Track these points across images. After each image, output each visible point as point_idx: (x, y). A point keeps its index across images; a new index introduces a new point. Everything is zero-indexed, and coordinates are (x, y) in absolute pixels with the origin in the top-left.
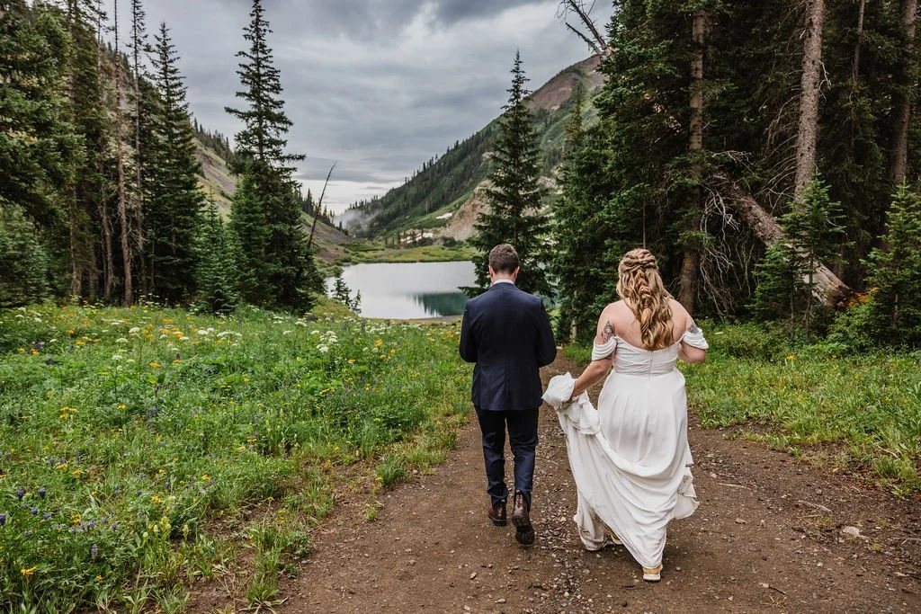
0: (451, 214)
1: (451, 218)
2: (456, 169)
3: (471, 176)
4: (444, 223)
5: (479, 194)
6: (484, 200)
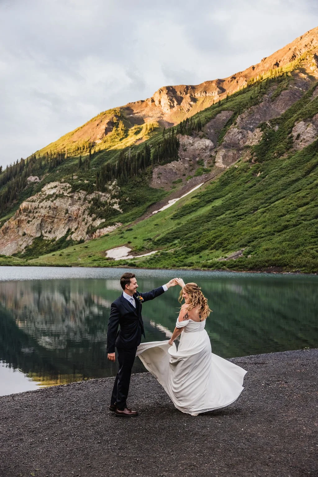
3: (15, 197)
5: (25, 210)
6: (31, 215)
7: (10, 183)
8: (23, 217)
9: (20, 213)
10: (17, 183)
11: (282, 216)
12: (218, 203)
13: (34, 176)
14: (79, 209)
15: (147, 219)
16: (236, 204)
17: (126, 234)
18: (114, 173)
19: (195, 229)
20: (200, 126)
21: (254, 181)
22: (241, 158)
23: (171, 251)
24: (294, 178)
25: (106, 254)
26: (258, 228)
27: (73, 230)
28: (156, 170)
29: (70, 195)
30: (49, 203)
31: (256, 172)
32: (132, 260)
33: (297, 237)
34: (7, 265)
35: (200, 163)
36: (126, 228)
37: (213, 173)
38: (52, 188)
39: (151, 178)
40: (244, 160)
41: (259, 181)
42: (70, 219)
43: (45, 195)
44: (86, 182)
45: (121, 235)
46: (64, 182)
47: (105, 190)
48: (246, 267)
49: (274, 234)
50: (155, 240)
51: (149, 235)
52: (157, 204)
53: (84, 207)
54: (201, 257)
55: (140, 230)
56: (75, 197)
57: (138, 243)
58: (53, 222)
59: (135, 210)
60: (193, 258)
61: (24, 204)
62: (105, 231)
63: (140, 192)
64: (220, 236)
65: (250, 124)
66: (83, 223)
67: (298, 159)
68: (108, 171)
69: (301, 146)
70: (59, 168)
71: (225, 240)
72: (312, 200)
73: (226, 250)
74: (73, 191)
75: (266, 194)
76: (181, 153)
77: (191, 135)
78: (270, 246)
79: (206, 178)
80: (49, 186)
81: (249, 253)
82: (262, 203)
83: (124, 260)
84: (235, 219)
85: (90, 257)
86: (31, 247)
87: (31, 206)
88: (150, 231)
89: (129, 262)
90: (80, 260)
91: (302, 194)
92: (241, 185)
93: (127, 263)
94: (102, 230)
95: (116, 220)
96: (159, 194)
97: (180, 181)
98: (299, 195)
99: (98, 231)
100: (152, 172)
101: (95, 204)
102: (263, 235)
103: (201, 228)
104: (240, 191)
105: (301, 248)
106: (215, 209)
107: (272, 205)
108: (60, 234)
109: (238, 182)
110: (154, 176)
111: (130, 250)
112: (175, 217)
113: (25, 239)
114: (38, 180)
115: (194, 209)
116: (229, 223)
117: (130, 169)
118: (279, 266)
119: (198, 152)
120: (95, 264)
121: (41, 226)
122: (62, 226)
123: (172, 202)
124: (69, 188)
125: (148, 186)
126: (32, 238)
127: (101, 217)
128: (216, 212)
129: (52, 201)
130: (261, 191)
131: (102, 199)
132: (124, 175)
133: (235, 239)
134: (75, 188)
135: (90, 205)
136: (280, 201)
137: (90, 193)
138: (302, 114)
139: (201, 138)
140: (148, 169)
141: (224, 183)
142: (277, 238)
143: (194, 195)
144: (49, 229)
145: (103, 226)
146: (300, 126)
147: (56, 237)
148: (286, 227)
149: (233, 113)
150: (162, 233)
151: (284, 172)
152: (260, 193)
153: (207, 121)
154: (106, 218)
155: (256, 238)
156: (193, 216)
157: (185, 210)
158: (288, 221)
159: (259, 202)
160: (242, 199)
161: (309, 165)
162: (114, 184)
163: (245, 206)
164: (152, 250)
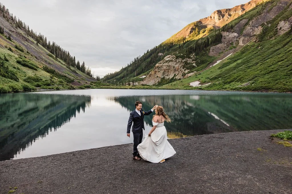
0: (145, 76)
1: (145, 77)
2: (148, 60)
3: (154, 62)
4: (142, 80)
5: (158, 67)
6: (160, 69)
7: (152, 56)
8: (157, 70)
9: (156, 68)
10: (154, 56)
11: (270, 66)
12: (239, 61)
13: (161, 53)
14: (179, 66)
15: (207, 69)
16: (248, 61)
17: (198, 76)
18: (193, 50)
19: (228, 73)
20: (232, 27)
21: (257, 51)
22: (251, 40)
23: (217, 83)
24: (277, 49)
25: (190, 84)
26: (258, 72)
27: (176, 75)
28: (212, 48)
29: (175, 60)
30: (167, 64)
31: (258, 47)
32: (200, 87)
33: (276, 76)
34: (150, 89)
35: (232, 44)
36: (198, 73)
37: (238, 48)
38: (168, 58)
39: (209, 52)
40: (253, 41)
41: (259, 51)
42: (175, 70)
43: (165, 60)
44: (182, 54)
45: (196, 76)
46: (173, 55)
47: (189, 58)
48: (251, 89)
49: (265, 75)
50: (211, 78)
51: (208, 76)
52: (212, 63)
53: (181, 65)
54: (230, 85)
55: (204, 74)
56: (177, 61)
57: (203, 80)
58: (168, 71)
59: (202, 66)
60: (227, 86)
61: (157, 65)
62: (190, 75)
63: (204, 58)
64: (240, 76)
65: (256, 24)
66: (181, 72)
67: (280, 39)
68: (191, 49)
69: (282, 33)
70: (171, 49)
71: (242, 78)
72: (286, 59)
73: (242, 82)
74: (176, 59)
75: (263, 57)
76: (223, 40)
77: (228, 31)
78: (263, 80)
79: (234, 51)
80: (167, 57)
81: (253, 83)
82: (261, 61)
83: (197, 87)
84: (247, 68)
85: (183, 85)
86: (160, 82)
87: (160, 65)
88: (209, 74)
89: (199, 87)
90: (179, 87)
91: (281, 56)
92: (250, 53)
93: (198, 88)
94: (188, 74)
95: (194, 70)
96: (213, 58)
97: (222, 52)
98: (279, 56)
99: (187, 75)
100: (210, 49)
101: (185, 64)
102: (260, 75)
103: (231, 72)
104: (250, 55)
105: (278, 81)
106: (238, 64)
107: (265, 61)
108: (171, 77)
109: (249, 52)
110: (211, 51)
111: (200, 82)
112: (219, 68)
113: (158, 78)
114: (162, 55)
115: (228, 64)
116: (244, 70)
117: (200, 48)
118: (267, 89)
119: (231, 39)
120: (185, 88)
121: (164, 73)
122: (172, 73)
123: (218, 62)
124: (175, 57)
125: (208, 55)
126: (160, 78)
127: (188, 69)
128: (239, 65)
129: (168, 63)
130: (260, 55)
131: (188, 62)
132: (198, 51)
133: (247, 77)
134: (177, 57)
135: (183, 64)
136: (269, 59)
137: (183, 59)
138: (283, 17)
139: (232, 32)
140: (208, 48)
141: (243, 52)
142: (267, 76)
143: (228, 58)
144: (167, 74)
145: (189, 73)
146: (282, 24)
147: (170, 78)
148: (271, 71)
149: (248, 20)
150: (214, 75)
151: (272, 46)
152: (260, 56)
153: (236, 25)
154: (190, 69)
155: (256, 77)
156: (228, 67)
157: (224, 65)
158: (273, 69)
159: (259, 60)
160: (251, 59)
161: (285, 42)
162: (193, 55)
163: (252, 62)
164: (209, 82)
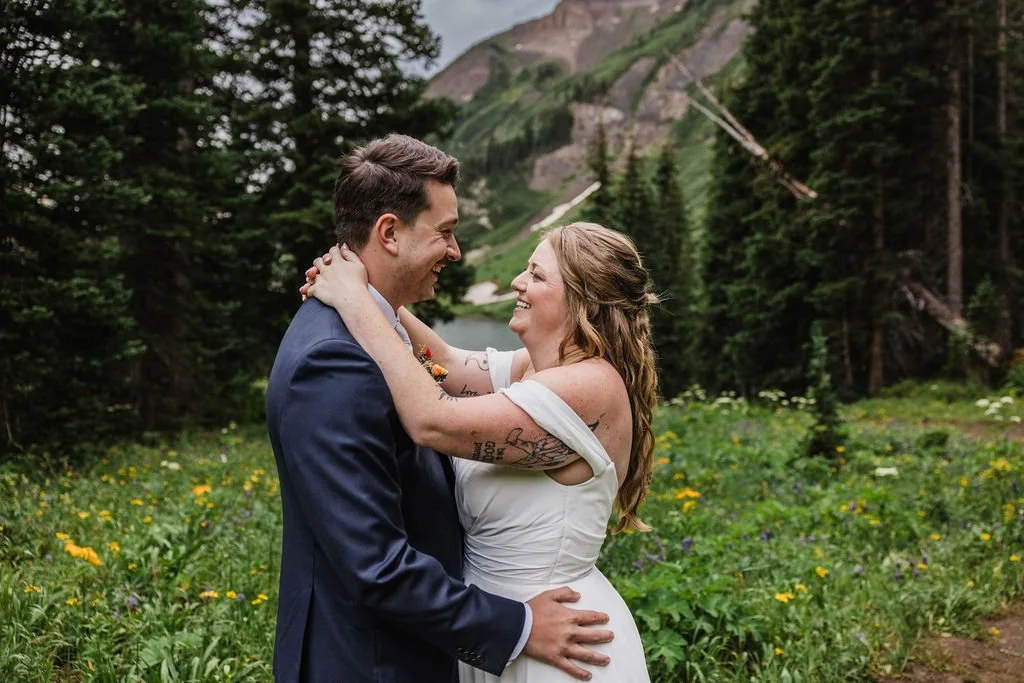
15: (523, 238)
17: (494, 265)
18: (481, 170)
20: (604, 88)
25: (465, 295)
28: (540, 162)
36: (496, 254)
39: (532, 175)
45: (486, 266)
52: (539, 214)
55: (511, 258)
57: (506, 277)
59: (508, 225)
63: (516, 198)
68: (473, 167)
76: (575, 132)
77: (592, 102)
95: (483, 240)
96: (542, 200)
97: (573, 177)
100: (533, 166)
110: (537, 171)
111: (496, 287)
117: (503, 162)
123: (559, 212)
125: (527, 188)
132: (496, 171)
139: (606, 106)
140: (528, 161)
149: (655, 61)
153: (617, 77)
